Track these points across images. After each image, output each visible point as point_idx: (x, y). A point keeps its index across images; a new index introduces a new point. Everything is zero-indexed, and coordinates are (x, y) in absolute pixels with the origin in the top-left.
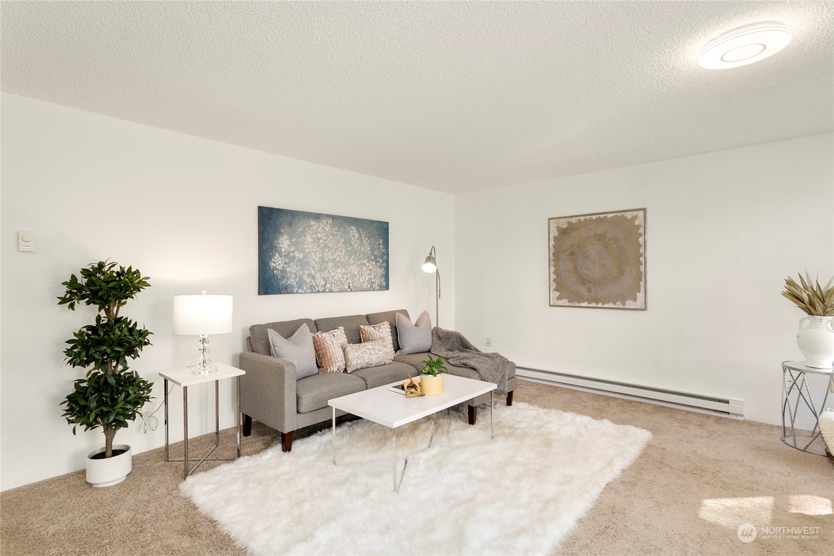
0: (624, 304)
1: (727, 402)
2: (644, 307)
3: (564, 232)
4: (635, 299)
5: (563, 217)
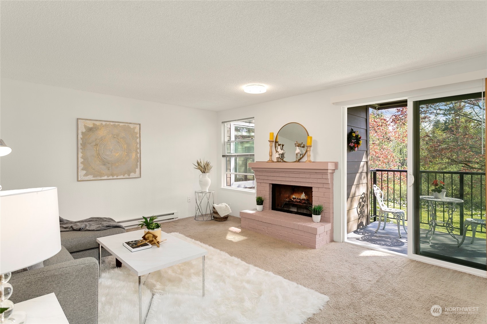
0: (129, 175)
1: (173, 214)
2: (139, 176)
3: (90, 130)
4: (135, 172)
5: (90, 120)
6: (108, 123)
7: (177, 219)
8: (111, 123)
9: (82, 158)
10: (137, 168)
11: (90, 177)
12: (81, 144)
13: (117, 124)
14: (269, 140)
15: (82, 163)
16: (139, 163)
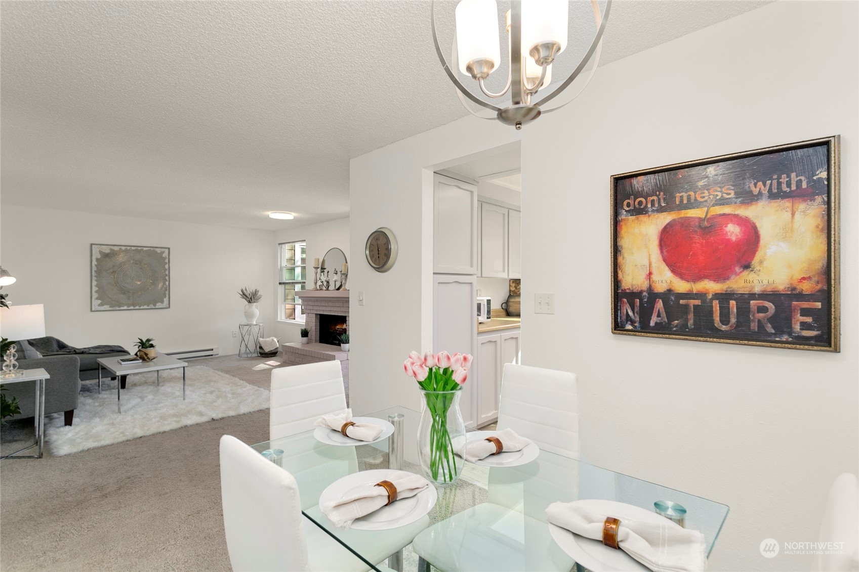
0: (155, 305)
1: (212, 350)
2: (168, 306)
3: (106, 256)
4: (162, 302)
5: (106, 245)
6: (128, 248)
7: (217, 356)
8: (133, 248)
9: (96, 286)
10: (165, 298)
11: (107, 307)
12: (95, 271)
13: (139, 248)
14: (314, 266)
15: (96, 292)
16: (167, 292)
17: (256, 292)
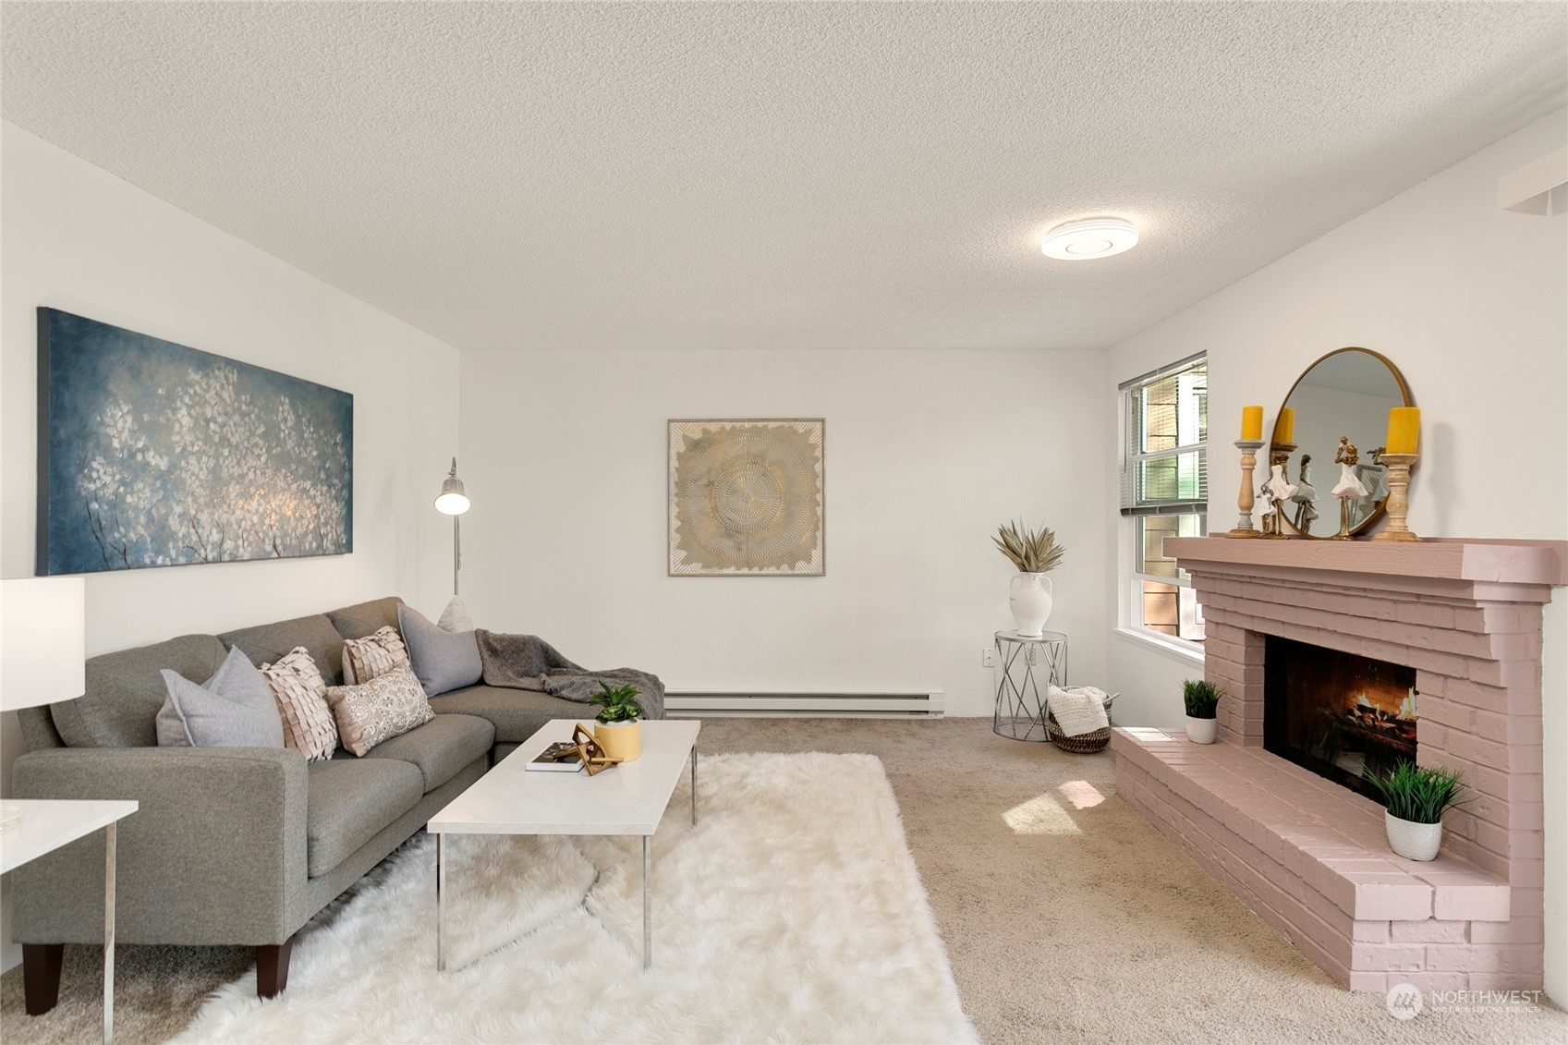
0: (792, 567)
1: (927, 697)
2: (821, 571)
3: (696, 446)
4: (809, 559)
5: (695, 421)
6: (738, 425)
7: (940, 717)
8: (747, 425)
9: (678, 517)
10: (815, 549)
11: (696, 567)
12: (676, 483)
13: (760, 424)
15: (678, 530)
16: (819, 534)
17: (1047, 537)
